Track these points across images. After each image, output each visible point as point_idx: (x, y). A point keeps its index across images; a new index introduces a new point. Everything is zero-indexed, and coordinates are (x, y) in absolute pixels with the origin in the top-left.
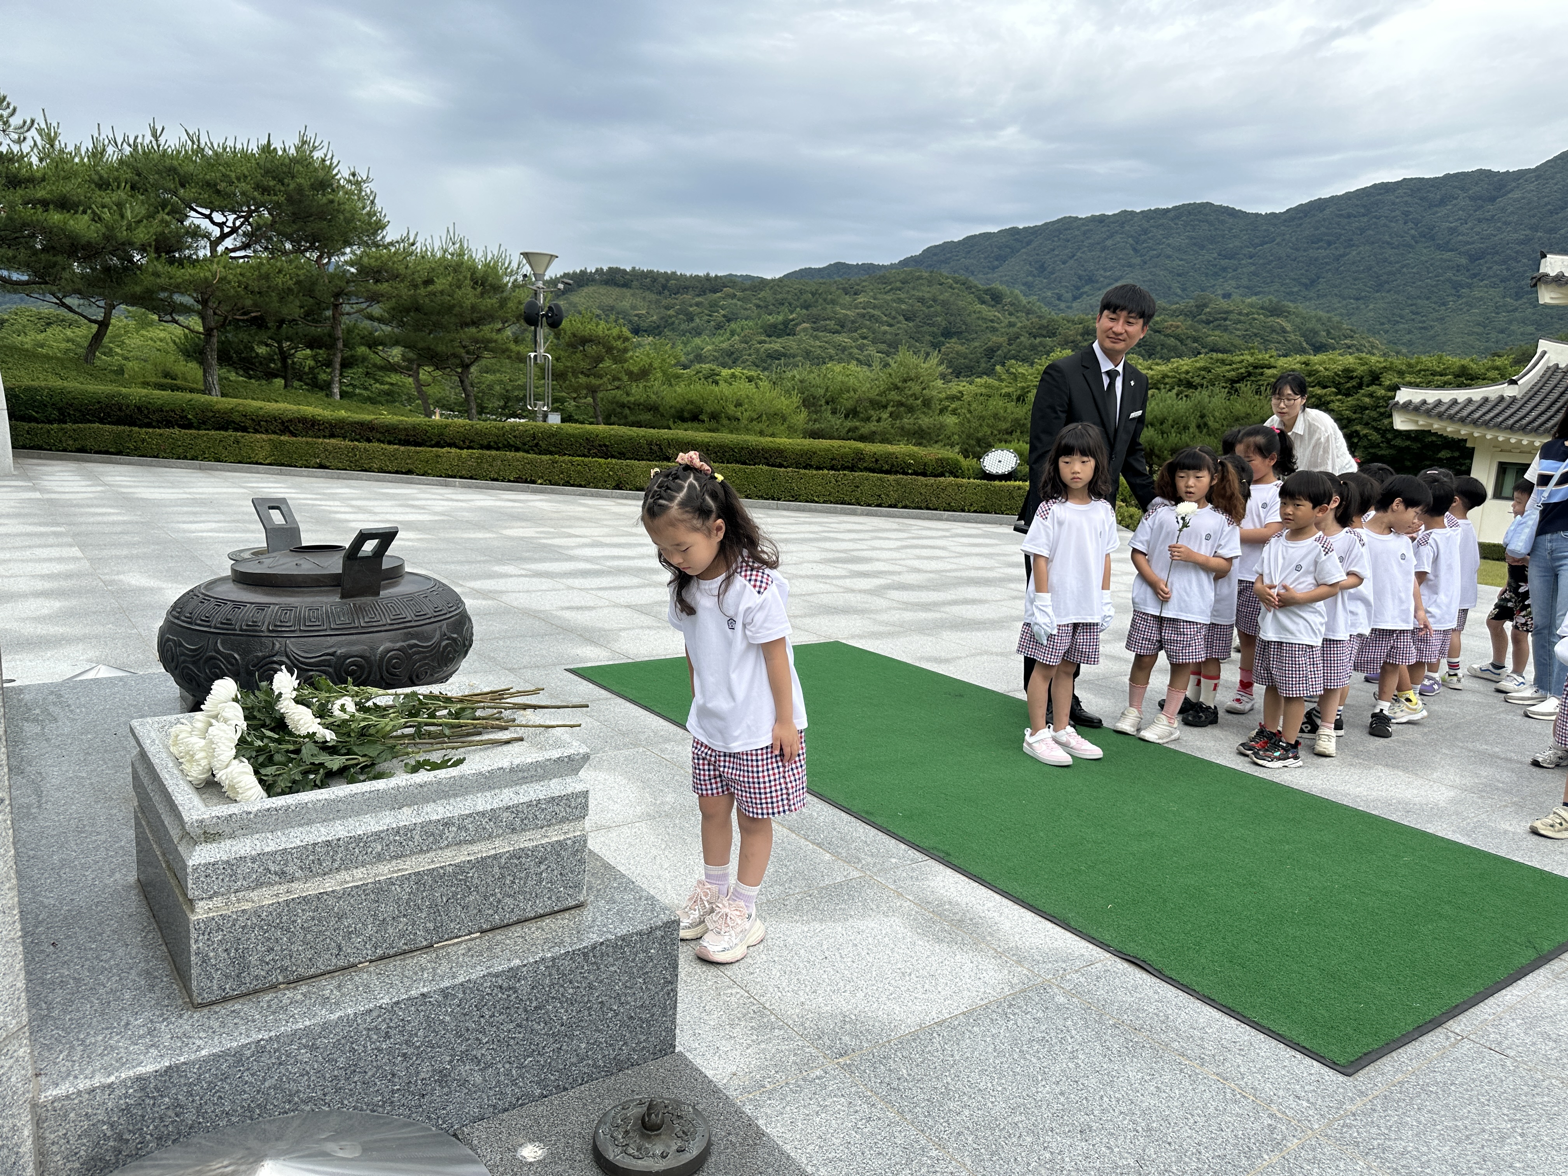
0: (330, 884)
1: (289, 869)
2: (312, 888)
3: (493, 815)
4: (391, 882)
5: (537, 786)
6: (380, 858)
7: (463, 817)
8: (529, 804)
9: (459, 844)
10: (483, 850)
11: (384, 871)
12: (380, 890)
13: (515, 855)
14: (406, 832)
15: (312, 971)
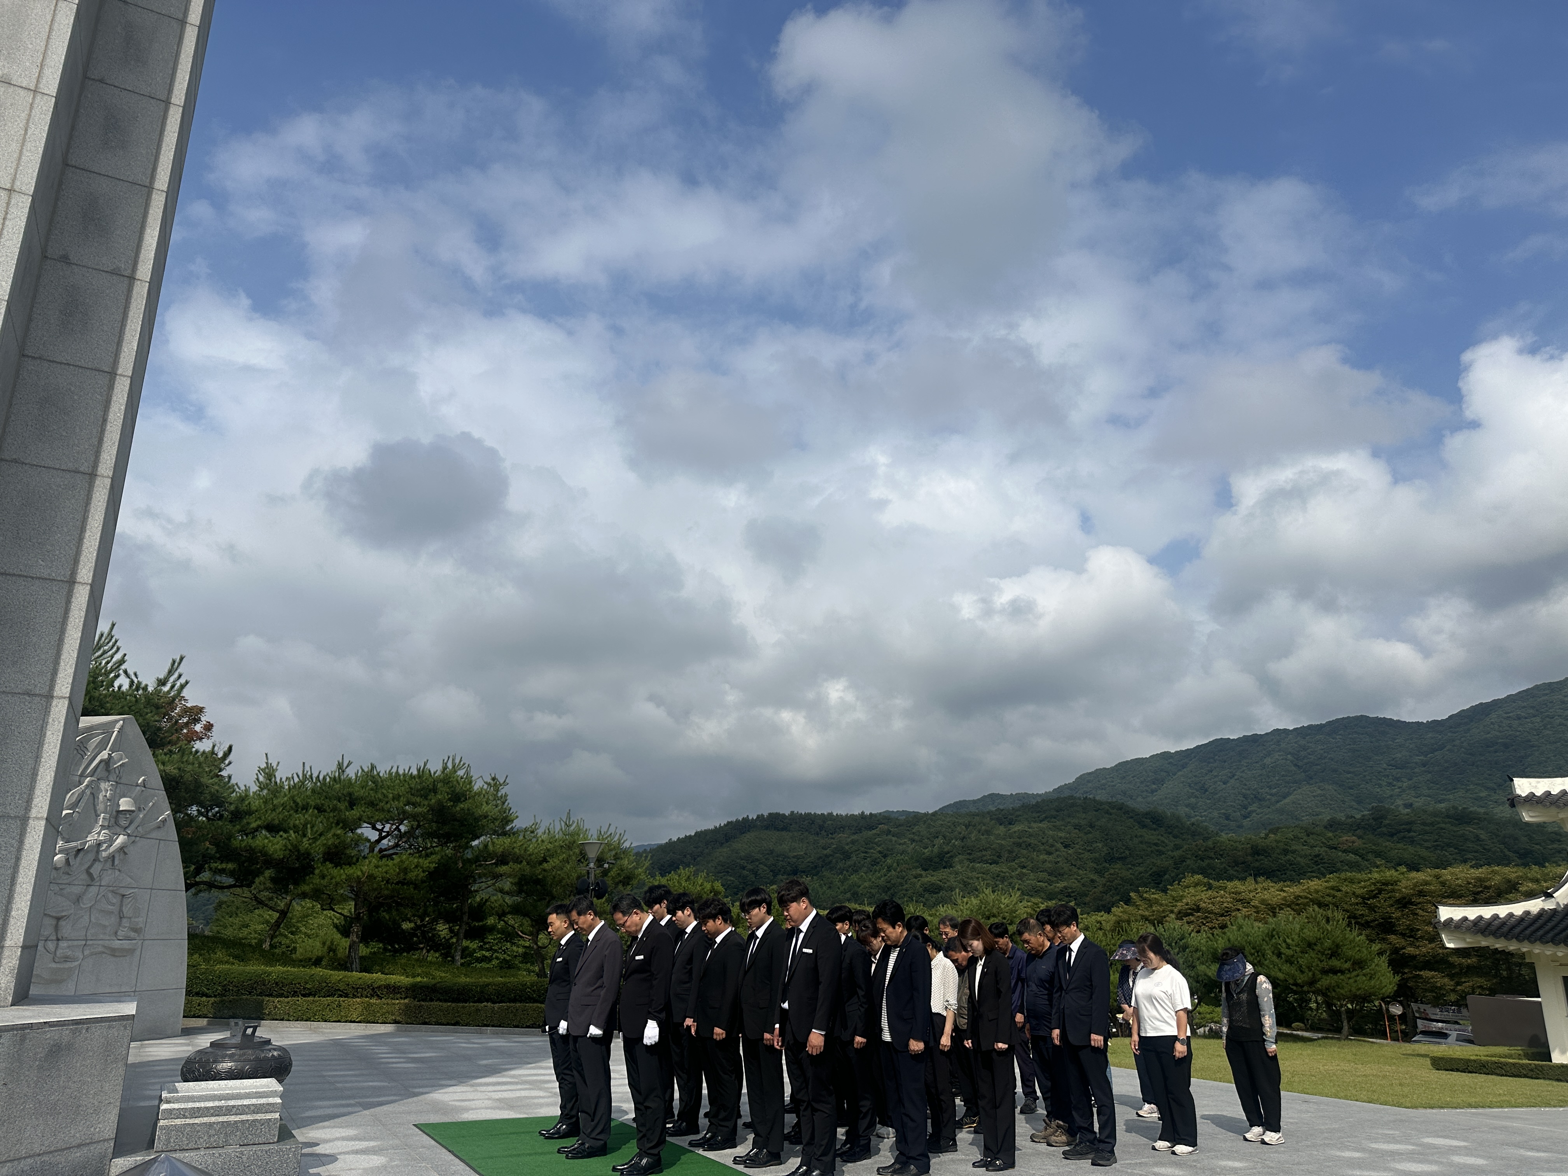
0: (197, 1121)
1: (186, 1114)
2: (191, 1121)
3: (248, 1106)
4: (214, 1123)
5: (264, 1099)
6: (212, 1115)
7: (239, 1106)
8: (260, 1104)
9: (236, 1114)
10: (244, 1117)
11: (213, 1119)
12: (211, 1125)
13: (254, 1121)
14: (222, 1107)
15: (187, 1148)
